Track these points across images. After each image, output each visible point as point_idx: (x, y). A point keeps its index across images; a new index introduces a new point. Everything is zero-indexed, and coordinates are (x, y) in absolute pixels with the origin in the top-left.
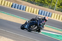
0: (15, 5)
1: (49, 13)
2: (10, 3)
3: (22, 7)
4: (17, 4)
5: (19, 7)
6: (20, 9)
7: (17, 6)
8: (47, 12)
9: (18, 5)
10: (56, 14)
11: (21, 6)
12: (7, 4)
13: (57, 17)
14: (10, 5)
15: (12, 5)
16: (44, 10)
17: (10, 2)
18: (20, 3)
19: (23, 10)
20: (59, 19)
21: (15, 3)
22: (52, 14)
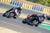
0: (14, 2)
1: (41, 8)
4: (15, 2)
6: (18, 5)
7: (15, 3)
8: (39, 8)
9: (16, 2)
10: (47, 9)
11: (18, 3)
12: (7, 1)
13: (47, 11)
14: (9, 2)
16: (37, 6)
20: (49, 13)
22: (43, 9)
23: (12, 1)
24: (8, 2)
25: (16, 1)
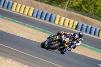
0: (82, 25)
2: (73, 23)
3: (94, 30)
4: (86, 25)
5: (89, 30)
6: (90, 33)
7: (85, 28)
9: (87, 27)
11: (91, 27)
12: (69, 23)
14: (73, 26)
15: (77, 26)
17: (75, 20)
18: (91, 22)
19: (95, 35)
21: (81, 22)
23: (78, 23)
24: (70, 26)
25: (88, 24)
